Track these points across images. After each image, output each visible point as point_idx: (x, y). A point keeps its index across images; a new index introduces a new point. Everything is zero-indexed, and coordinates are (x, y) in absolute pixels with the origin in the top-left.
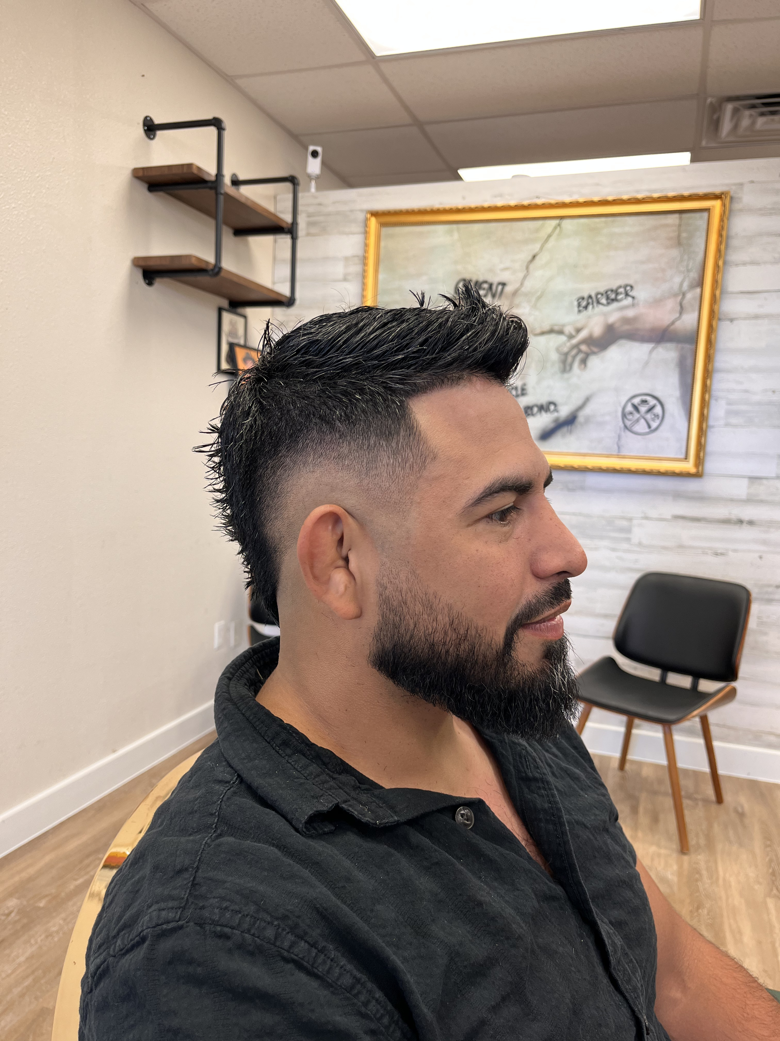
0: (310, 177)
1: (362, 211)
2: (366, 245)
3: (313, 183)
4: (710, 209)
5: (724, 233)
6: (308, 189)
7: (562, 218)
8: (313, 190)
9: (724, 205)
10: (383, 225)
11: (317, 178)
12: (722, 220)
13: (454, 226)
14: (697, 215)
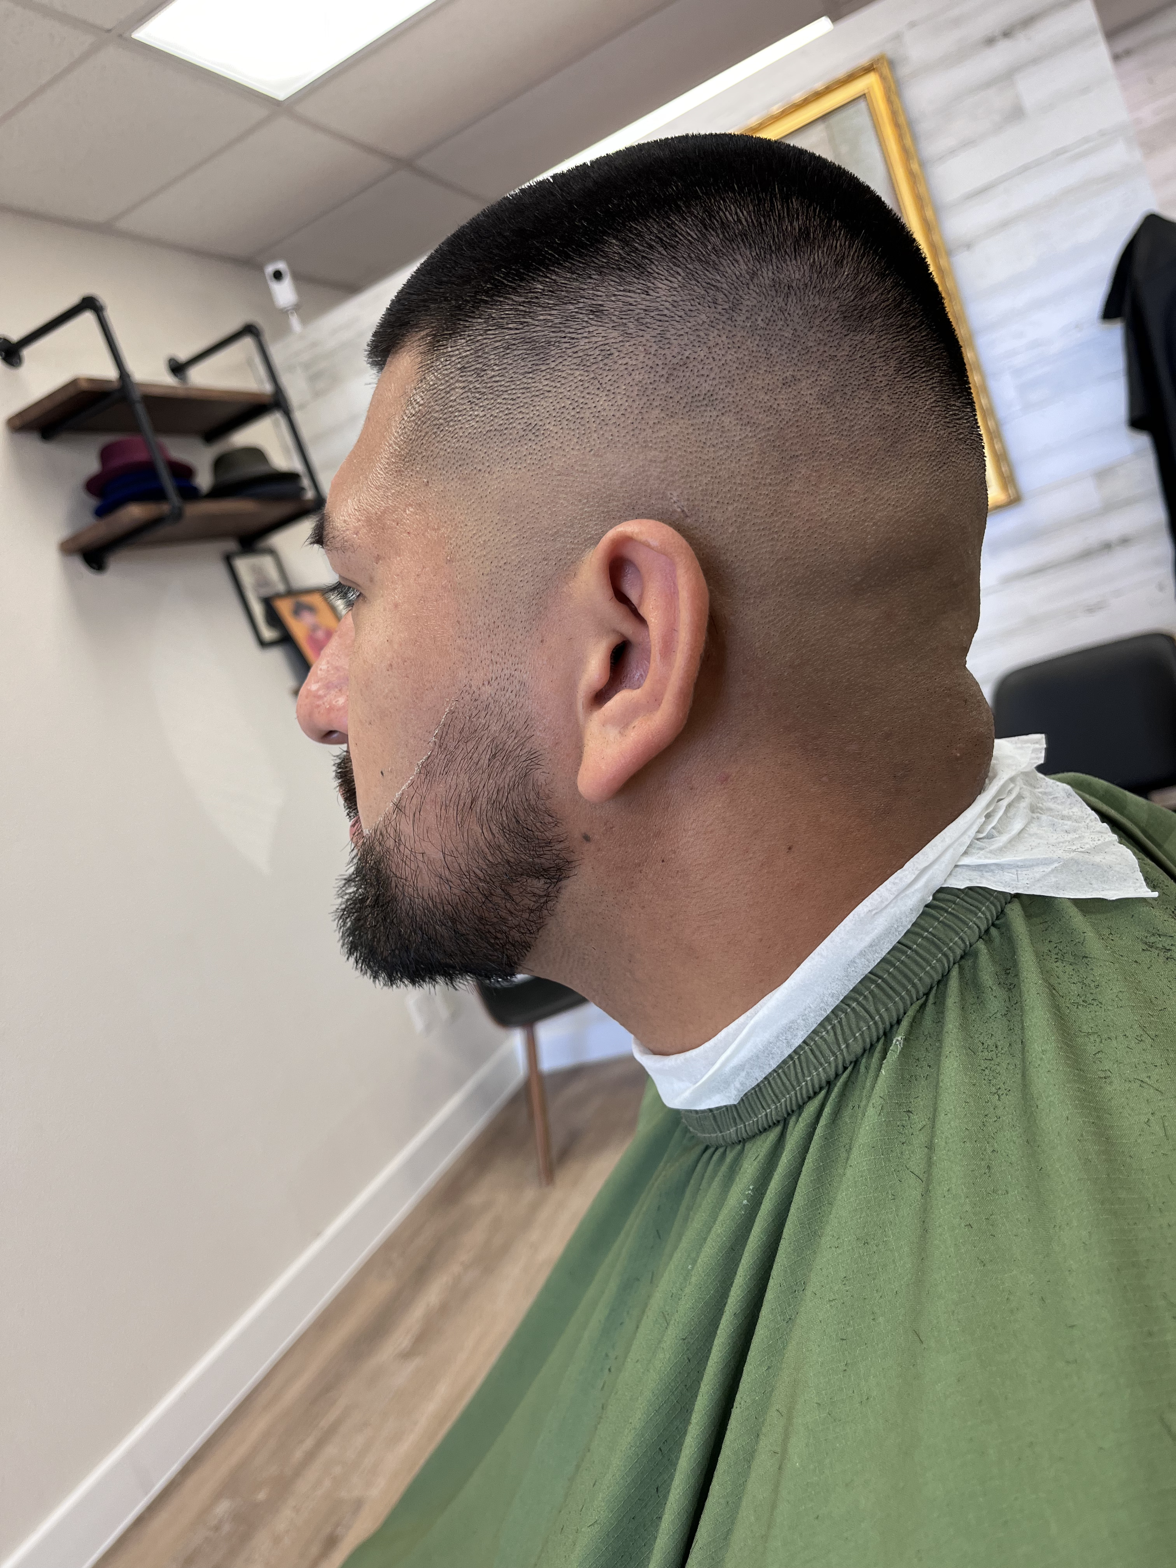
0: (284, 313)
3: (294, 319)
4: (864, 94)
5: (902, 120)
6: (285, 331)
8: (296, 327)
9: (883, 78)
11: (297, 308)
12: (889, 101)
14: (851, 111)
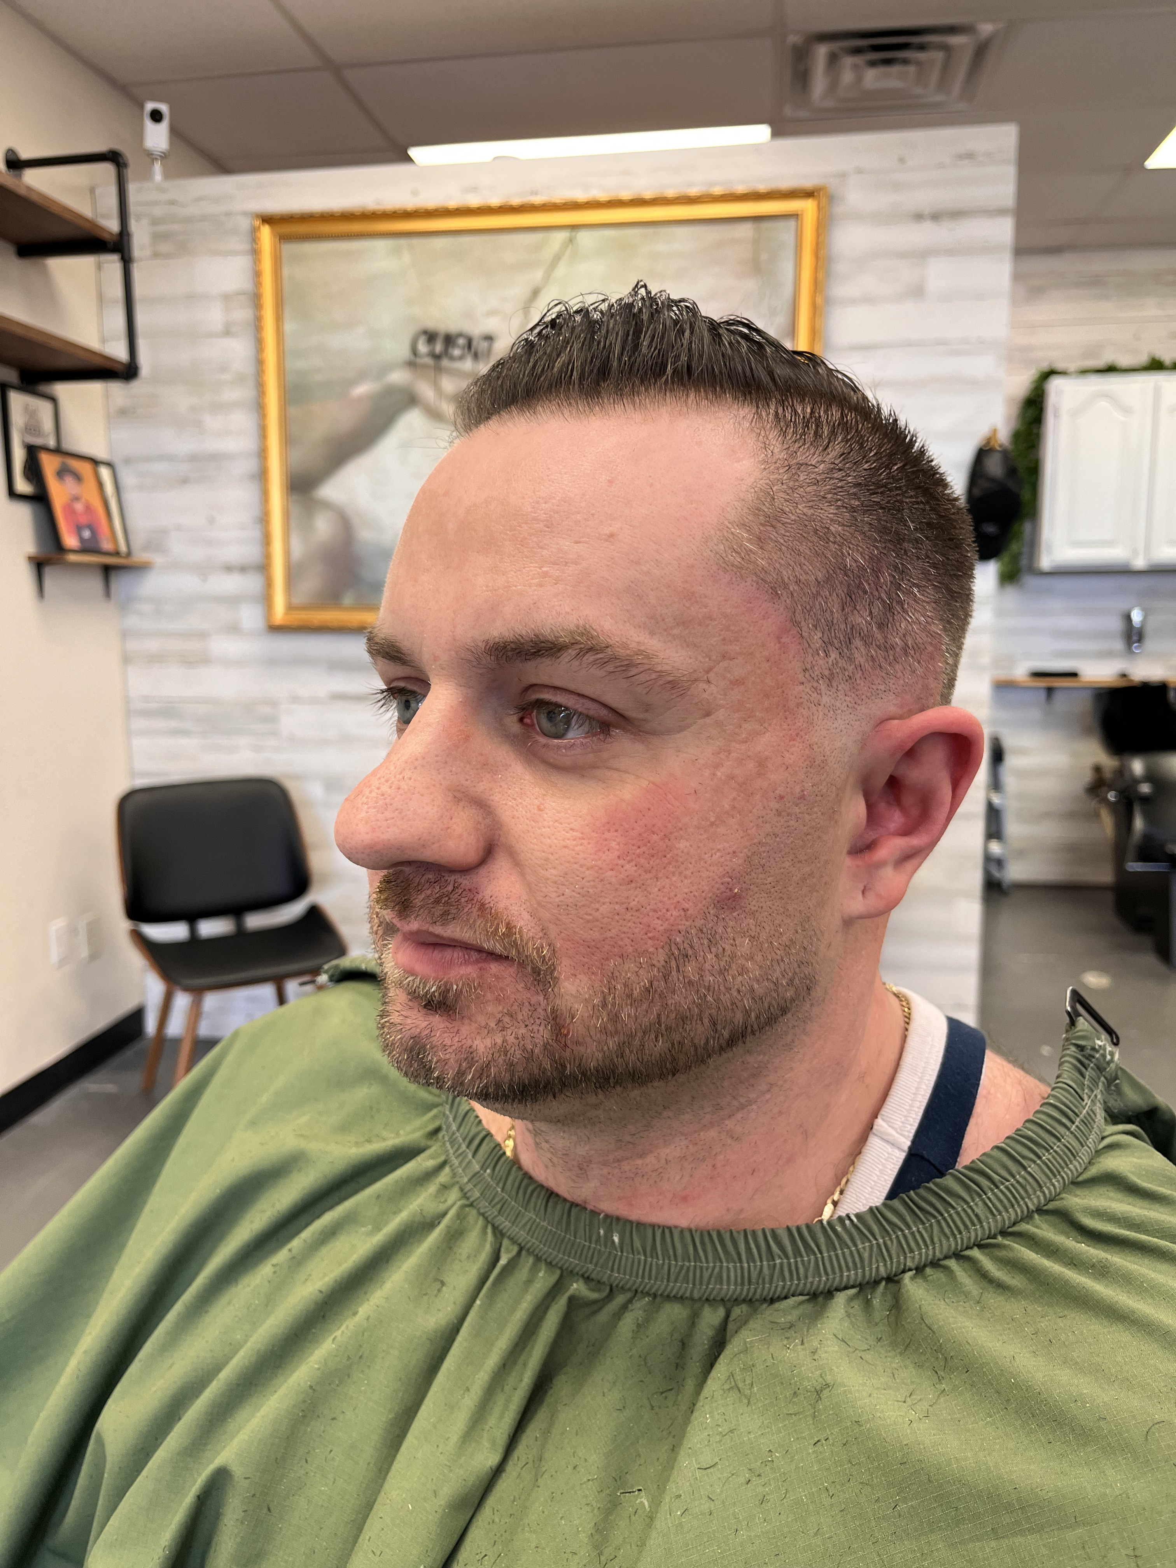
0: (150, 156)
1: (245, 214)
2: (257, 275)
3: (158, 167)
4: (797, 215)
5: (823, 252)
6: (147, 175)
7: (574, 227)
8: (158, 176)
9: (819, 209)
10: (284, 238)
11: (164, 156)
12: (818, 231)
13: (403, 242)
14: (780, 224)
